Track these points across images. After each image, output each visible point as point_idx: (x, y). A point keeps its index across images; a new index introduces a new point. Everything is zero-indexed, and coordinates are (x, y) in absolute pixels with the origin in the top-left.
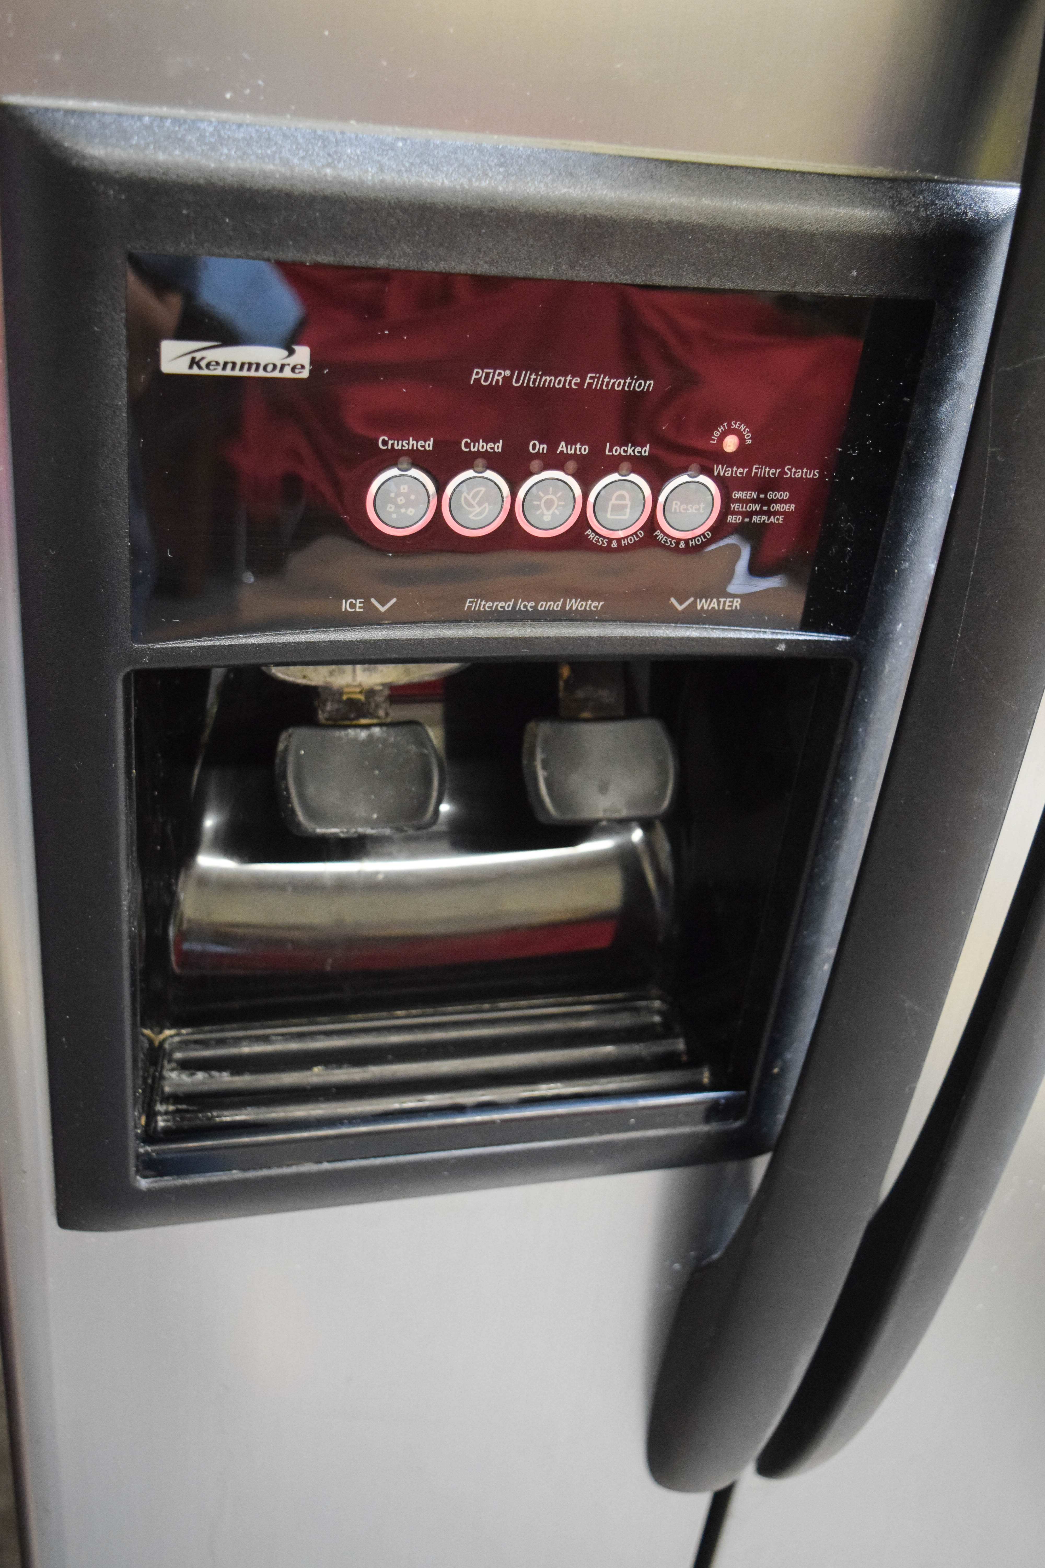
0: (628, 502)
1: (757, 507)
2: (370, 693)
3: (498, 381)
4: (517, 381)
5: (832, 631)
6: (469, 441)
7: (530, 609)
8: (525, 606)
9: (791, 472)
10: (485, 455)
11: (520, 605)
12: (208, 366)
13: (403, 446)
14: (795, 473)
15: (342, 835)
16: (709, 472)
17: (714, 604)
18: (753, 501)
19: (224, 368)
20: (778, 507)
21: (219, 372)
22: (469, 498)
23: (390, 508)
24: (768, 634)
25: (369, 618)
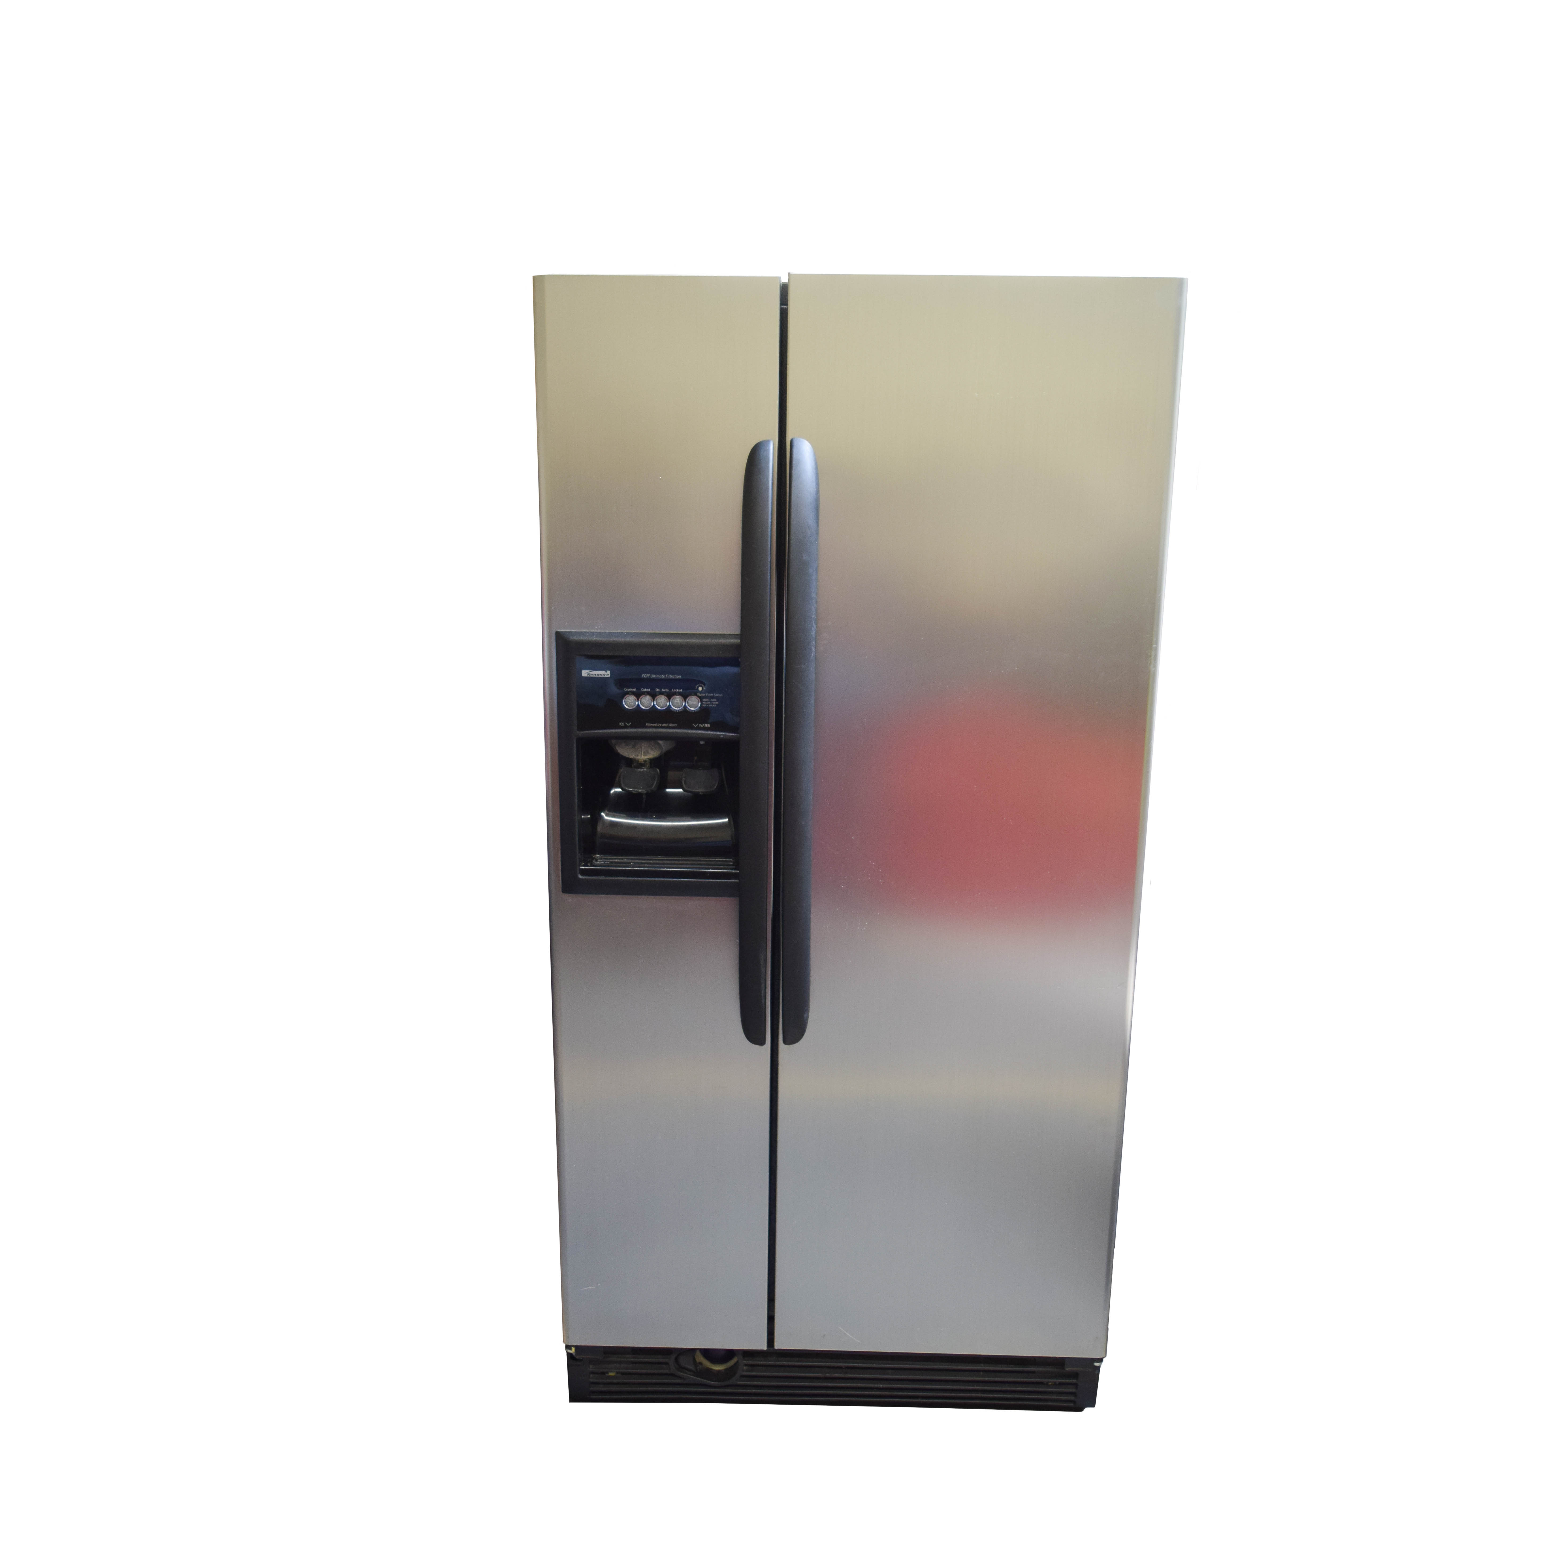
0: (679, 701)
1: (709, 703)
2: (645, 761)
3: (647, 677)
4: (652, 676)
5: (735, 733)
6: (643, 688)
7: (661, 725)
9: (716, 694)
10: (647, 692)
11: (658, 725)
12: (591, 675)
13: (630, 689)
15: (634, 792)
16: (696, 695)
17: (703, 725)
18: (709, 701)
20: (714, 703)
21: (593, 676)
22: (644, 701)
23: (628, 703)
24: (718, 733)
25: (625, 727)
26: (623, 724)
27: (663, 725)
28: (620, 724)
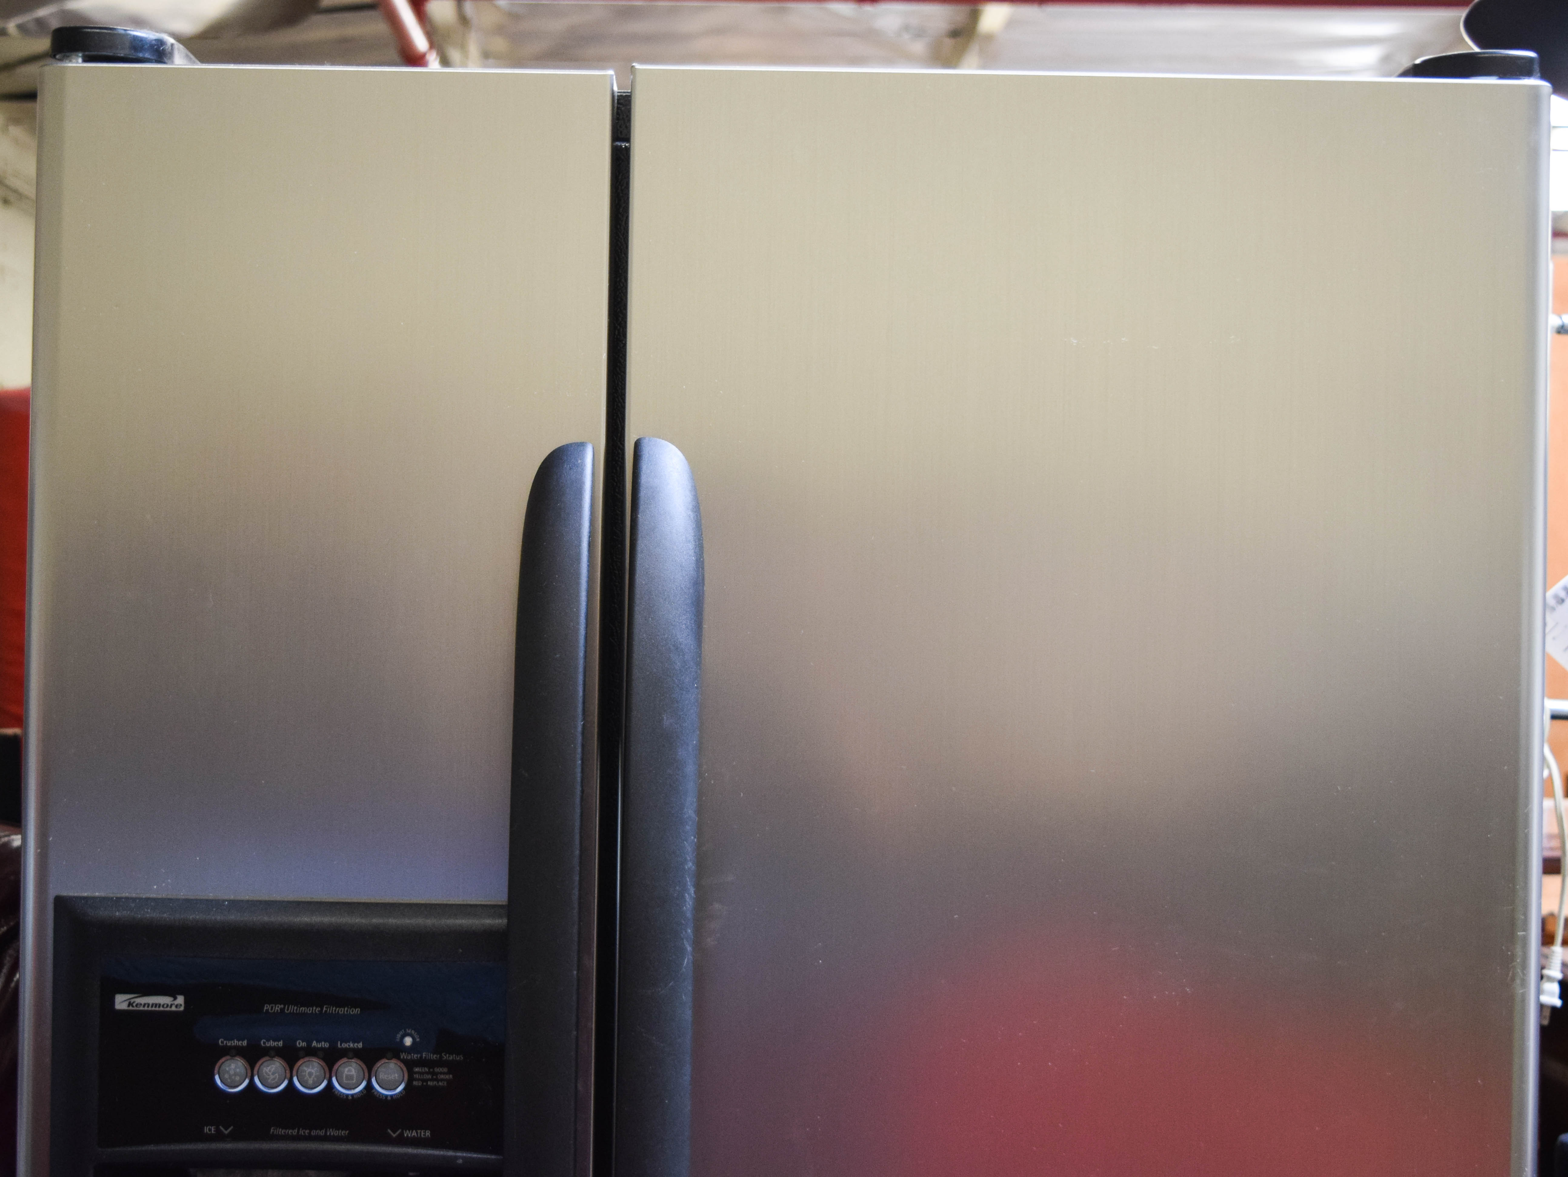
0: (353, 1074)
3: (277, 1010)
4: (288, 1010)
5: (491, 1153)
6: (265, 1041)
7: (307, 1134)
8: (304, 1133)
9: (446, 1056)
10: (274, 1048)
11: (301, 1132)
12: (136, 1006)
13: (231, 1044)
14: (449, 1057)
16: (398, 1058)
17: (414, 1134)
18: (427, 1073)
19: (144, 1006)
20: (442, 1076)
21: (141, 1008)
22: (268, 1071)
23: (226, 1076)
24: (451, 1153)
25: (219, 1137)
26: (213, 1129)
27: (314, 1133)
28: (206, 1130)
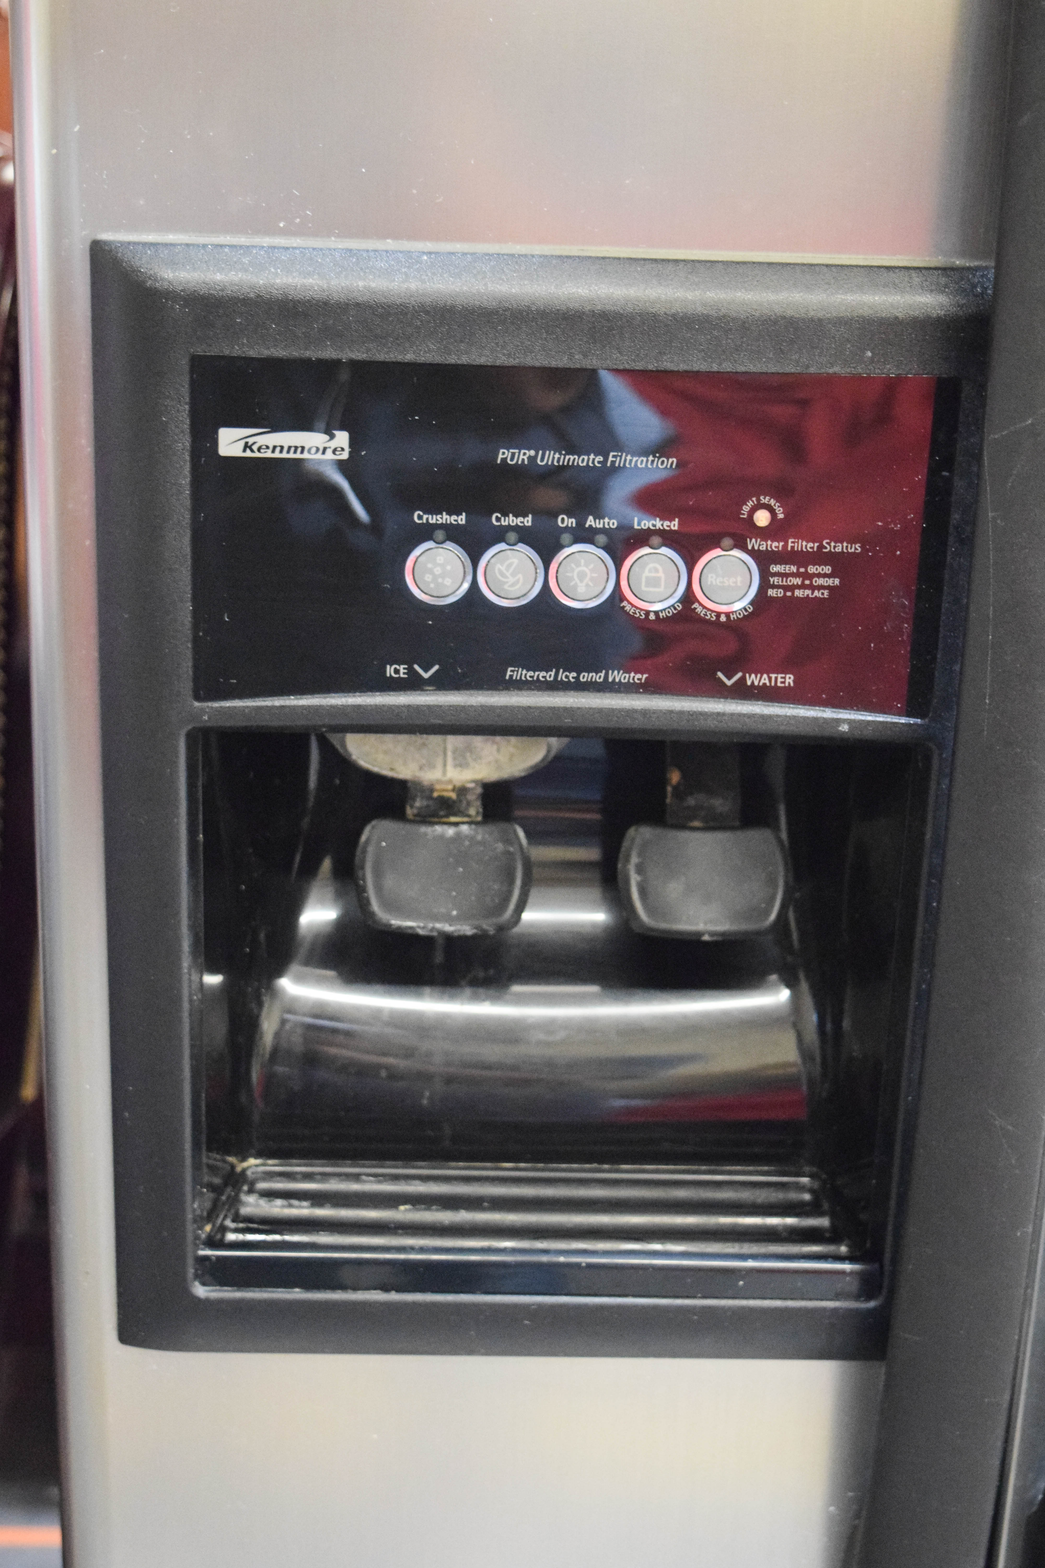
0: (661, 574)
1: (798, 581)
2: (462, 791)
3: (523, 460)
4: (542, 460)
5: (900, 714)
6: (499, 515)
7: (573, 680)
8: (567, 677)
9: (830, 546)
10: (516, 528)
11: (562, 676)
12: (259, 450)
13: (437, 520)
14: (835, 547)
15: (421, 932)
16: (743, 547)
17: (765, 679)
18: (794, 575)
19: (273, 451)
20: (821, 581)
21: (269, 454)
22: (503, 568)
23: (428, 578)
24: (828, 713)
25: (413, 684)
26: (402, 669)
27: (585, 677)
28: (390, 671)
